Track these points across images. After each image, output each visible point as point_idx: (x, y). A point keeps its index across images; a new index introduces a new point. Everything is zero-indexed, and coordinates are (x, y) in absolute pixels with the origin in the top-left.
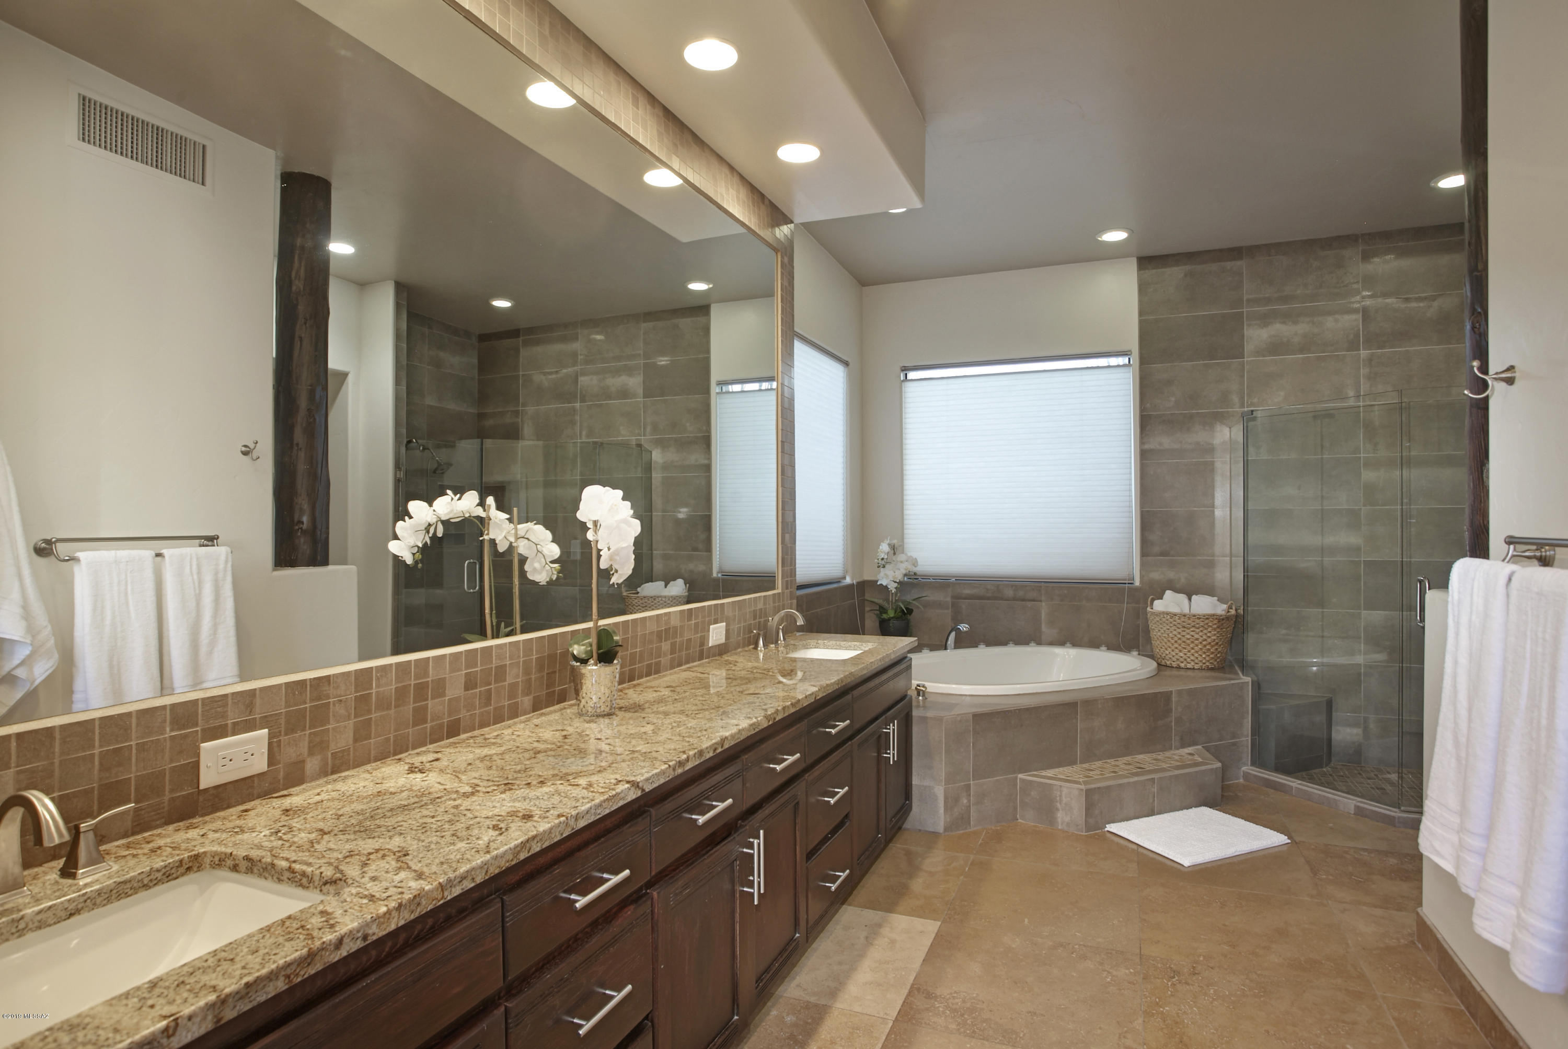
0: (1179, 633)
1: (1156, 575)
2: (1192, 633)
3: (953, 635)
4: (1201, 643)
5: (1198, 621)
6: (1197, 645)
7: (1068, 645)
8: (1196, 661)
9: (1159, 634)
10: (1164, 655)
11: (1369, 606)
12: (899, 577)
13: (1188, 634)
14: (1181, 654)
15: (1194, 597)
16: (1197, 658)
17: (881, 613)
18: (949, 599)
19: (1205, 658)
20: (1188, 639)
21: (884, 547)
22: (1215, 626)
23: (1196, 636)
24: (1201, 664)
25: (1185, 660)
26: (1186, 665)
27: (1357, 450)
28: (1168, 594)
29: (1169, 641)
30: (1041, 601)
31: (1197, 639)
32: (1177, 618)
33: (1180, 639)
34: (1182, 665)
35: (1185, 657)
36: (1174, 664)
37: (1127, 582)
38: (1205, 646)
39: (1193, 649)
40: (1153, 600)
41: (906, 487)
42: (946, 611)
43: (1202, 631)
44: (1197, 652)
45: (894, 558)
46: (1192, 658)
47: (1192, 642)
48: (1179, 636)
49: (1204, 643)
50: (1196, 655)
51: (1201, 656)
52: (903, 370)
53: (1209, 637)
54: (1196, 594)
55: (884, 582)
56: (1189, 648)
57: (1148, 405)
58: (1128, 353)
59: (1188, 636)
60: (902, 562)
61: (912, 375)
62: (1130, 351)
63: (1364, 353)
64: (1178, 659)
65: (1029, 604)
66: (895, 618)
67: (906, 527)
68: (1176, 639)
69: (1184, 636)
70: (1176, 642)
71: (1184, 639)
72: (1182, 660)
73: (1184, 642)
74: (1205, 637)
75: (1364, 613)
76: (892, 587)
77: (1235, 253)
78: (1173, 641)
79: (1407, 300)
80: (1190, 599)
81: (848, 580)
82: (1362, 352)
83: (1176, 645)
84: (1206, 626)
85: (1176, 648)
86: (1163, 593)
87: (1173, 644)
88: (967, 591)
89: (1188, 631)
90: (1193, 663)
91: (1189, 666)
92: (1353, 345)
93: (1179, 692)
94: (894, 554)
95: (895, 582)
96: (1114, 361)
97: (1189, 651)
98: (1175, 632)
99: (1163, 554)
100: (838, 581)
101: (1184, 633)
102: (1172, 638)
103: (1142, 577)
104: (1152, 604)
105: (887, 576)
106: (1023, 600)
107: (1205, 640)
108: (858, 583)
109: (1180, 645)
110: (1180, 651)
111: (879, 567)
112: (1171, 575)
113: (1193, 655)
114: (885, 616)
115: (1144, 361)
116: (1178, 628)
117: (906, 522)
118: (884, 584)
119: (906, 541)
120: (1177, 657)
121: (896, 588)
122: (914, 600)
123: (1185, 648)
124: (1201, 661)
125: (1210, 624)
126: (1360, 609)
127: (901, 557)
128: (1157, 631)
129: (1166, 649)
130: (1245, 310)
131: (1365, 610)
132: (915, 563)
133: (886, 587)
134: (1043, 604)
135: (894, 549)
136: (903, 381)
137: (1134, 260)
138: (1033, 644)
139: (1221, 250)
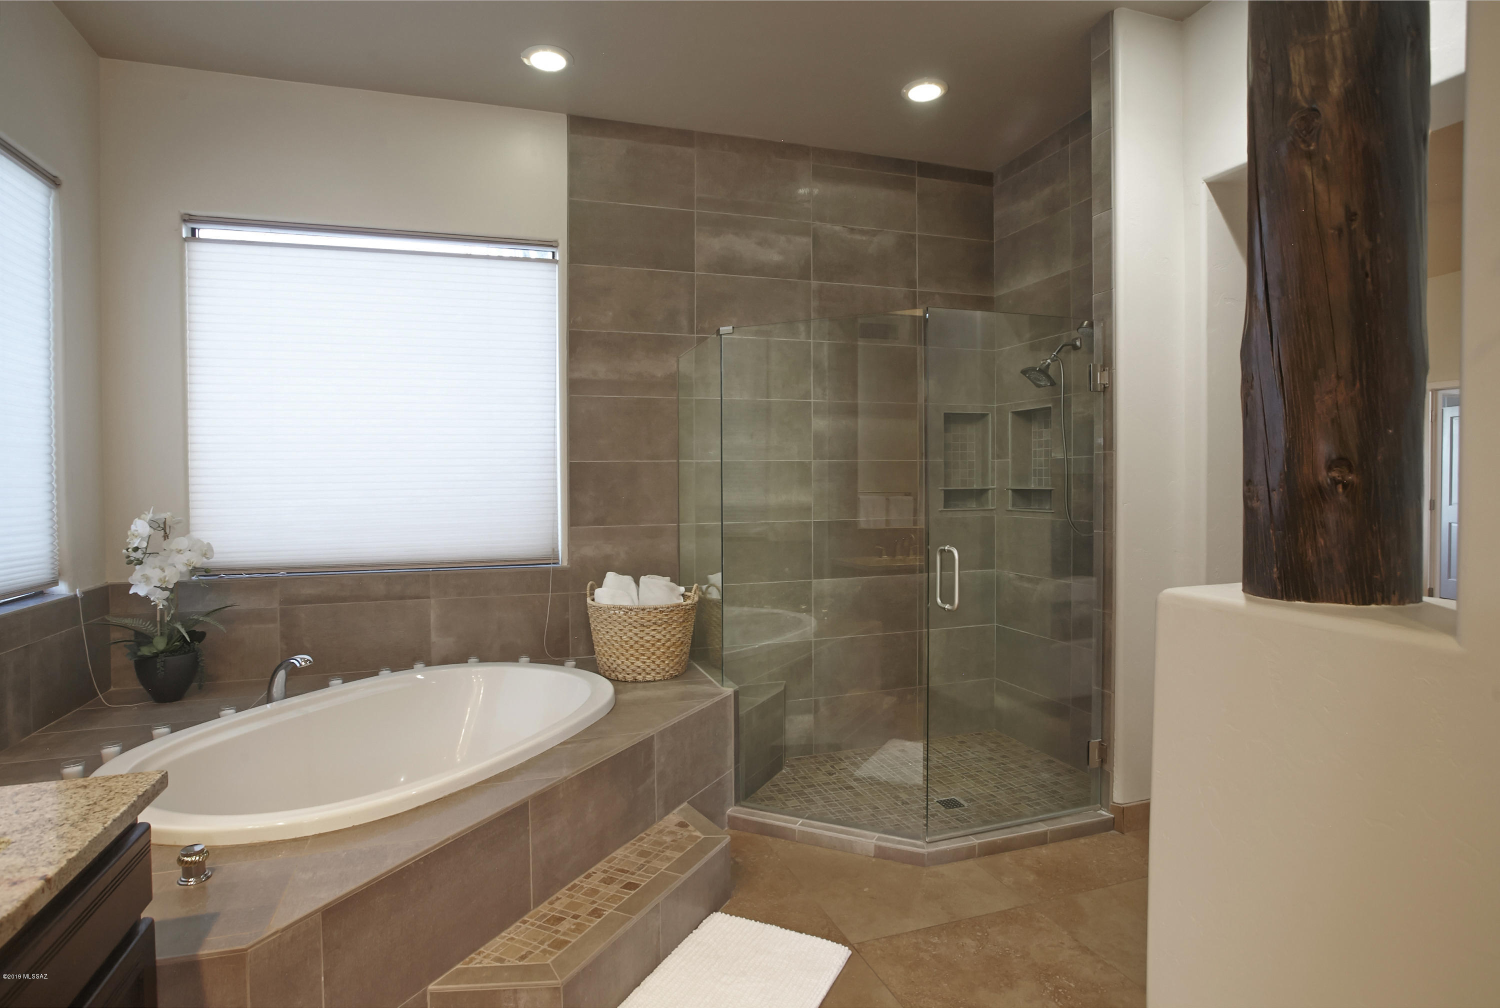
0: (636, 634)
1: (589, 551)
2: (653, 633)
3: (281, 675)
4: (664, 644)
5: (660, 616)
6: (659, 649)
7: (473, 660)
8: (658, 670)
9: (607, 637)
10: (615, 666)
11: (820, 575)
12: (173, 576)
13: (648, 634)
14: (639, 663)
15: (642, 578)
16: (658, 666)
17: (140, 644)
18: (276, 605)
19: (668, 664)
20: (648, 641)
21: (140, 528)
22: (681, 620)
23: (658, 636)
24: (663, 673)
25: (644, 670)
26: (644, 677)
27: (807, 395)
28: (611, 576)
29: (622, 646)
30: (429, 598)
31: (659, 640)
32: (633, 613)
33: (636, 642)
34: (640, 678)
35: (643, 666)
36: (629, 678)
37: (551, 562)
38: (669, 648)
39: (653, 654)
40: (593, 589)
41: (190, 422)
42: (271, 626)
43: (665, 628)
44: (659, 658)
45: (165, 544)
46: (653, 666)
47: (653, 645)
48: (636, 638)
49: (668, 644)
50: (658, 662)
51: (664, 662)
52: (185, 221)
53: (674, 635)
54: (645, 575)
55: (140, 589)
56: (648, 654)
57: (579, 319)
58: (554, 244)
59: (648, 638)
60: (179, 551)
61: (205, 232)
62: (556, 241)
63: (814, 284)
64: (634, 671)
65: (410, 602)
66: (169, 652)
67: (191, 488)
68: (632, 643)
69: (642, 638)
70: (632, 647)
71: (642, 642)
72: (639, 670)
73: (642, 646)
74: (668, 636)
75: (814, 581)
76: (159, 598)
77: (685, 137)
78: (627, 647)
79: (852, 230)
80: (637, 582)
81: (62, 590)
82: (812, 282)
83: (632, 651)
84: (670, 622)
85: (632, 655)
86: (603, 577)
87: (627, 651)
88: (308, 591)
89: (647, 630)
90: (653, 674)
91: (649, 678)
92: (804, 274)
93: (662, 734)
94: (166, 537)
95: (164, 589)
96: (533, 253)
97: (649, 658)
98: (630, 634)
99: (597, 521)
100: (38, 591)
101: (641, 634)
102: (626, 642)
103: (571, 553)
104: (592, 594)
105: (147, 579)
106: (402, 598)
107: (669, 640)
108: (86, 594)
109: (637, 651)
110: (637, 659)
111: (130, 563)
112: (608, 549)
113: (654, 662)
114: (145, 651)
115: (575, 258)
116: (635, 627)
117: (191, 480)
118: (142, 593)
119: (193, 512)
120: (633, 667)
121: (167, 599)
122: (208, 614)
123: (643, 655)
124: (663, 669)
125: (675, 618)
126: (810, 578)
127: (179, 542)
128: (601, 634)
129: (618, 658)
130: (695, 211)
131: (814, 579)
132: (207, 552)
133: (146, 599)
134: (433, 601)
135: (164, 529)
136: (186, 240)
137: (564, 118)
138: (419, 666)
139: (669, 130)
